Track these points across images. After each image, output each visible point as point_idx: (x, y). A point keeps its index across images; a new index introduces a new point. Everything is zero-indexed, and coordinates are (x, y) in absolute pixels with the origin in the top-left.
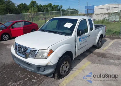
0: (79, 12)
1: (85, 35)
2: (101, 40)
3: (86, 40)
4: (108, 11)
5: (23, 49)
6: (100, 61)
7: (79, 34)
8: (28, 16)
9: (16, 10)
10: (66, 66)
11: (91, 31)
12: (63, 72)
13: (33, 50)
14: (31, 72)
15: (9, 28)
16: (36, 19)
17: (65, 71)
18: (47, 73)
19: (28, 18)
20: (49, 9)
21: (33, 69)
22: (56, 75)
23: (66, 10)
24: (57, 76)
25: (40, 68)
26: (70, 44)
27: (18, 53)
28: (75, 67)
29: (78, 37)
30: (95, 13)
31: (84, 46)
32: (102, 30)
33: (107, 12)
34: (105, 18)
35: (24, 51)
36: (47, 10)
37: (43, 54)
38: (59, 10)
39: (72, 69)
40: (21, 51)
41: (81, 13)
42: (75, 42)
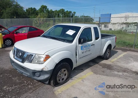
0: (94, 20)
1: (89, 44)
2: (109, 51)
3: (89, 49)
4: (126, 20)
5: (20, 54)
6: (103, 72)
7: (81, 42)
8: (37, 21)
9: (24, 14)
10: (64, 74)
11: (96, 40)
12: (61, 80)
13: (30, 55)
14: (27, 77)
15: (12, 33)
16: (45, 25)
17: (63, 79)
18: (42, 78)
19: (36, 24)
20: (61, 15)
21: (29, 74)
22: (52, 82)
23: (79, 17)
24: (54, 84)
25: (36, 72)
26: (70, 51)
27: (15, 57)
28: (75, 77)
29: (80, 45)
30: (112, 22)
31: (87, 55)
32: (110, 40)
33: (125, 22)
34: (123, 28)
35: (21, 55)
36: (59, 16)
37: (40, 59)
38: (72, 17)
39: (72, 78)
40: (19, 55)
41: (96, 21)
42: (76, 49)
